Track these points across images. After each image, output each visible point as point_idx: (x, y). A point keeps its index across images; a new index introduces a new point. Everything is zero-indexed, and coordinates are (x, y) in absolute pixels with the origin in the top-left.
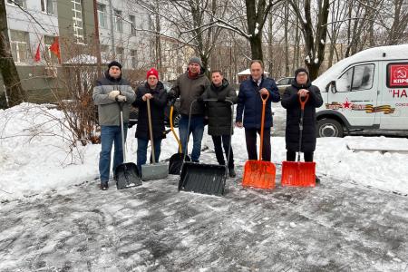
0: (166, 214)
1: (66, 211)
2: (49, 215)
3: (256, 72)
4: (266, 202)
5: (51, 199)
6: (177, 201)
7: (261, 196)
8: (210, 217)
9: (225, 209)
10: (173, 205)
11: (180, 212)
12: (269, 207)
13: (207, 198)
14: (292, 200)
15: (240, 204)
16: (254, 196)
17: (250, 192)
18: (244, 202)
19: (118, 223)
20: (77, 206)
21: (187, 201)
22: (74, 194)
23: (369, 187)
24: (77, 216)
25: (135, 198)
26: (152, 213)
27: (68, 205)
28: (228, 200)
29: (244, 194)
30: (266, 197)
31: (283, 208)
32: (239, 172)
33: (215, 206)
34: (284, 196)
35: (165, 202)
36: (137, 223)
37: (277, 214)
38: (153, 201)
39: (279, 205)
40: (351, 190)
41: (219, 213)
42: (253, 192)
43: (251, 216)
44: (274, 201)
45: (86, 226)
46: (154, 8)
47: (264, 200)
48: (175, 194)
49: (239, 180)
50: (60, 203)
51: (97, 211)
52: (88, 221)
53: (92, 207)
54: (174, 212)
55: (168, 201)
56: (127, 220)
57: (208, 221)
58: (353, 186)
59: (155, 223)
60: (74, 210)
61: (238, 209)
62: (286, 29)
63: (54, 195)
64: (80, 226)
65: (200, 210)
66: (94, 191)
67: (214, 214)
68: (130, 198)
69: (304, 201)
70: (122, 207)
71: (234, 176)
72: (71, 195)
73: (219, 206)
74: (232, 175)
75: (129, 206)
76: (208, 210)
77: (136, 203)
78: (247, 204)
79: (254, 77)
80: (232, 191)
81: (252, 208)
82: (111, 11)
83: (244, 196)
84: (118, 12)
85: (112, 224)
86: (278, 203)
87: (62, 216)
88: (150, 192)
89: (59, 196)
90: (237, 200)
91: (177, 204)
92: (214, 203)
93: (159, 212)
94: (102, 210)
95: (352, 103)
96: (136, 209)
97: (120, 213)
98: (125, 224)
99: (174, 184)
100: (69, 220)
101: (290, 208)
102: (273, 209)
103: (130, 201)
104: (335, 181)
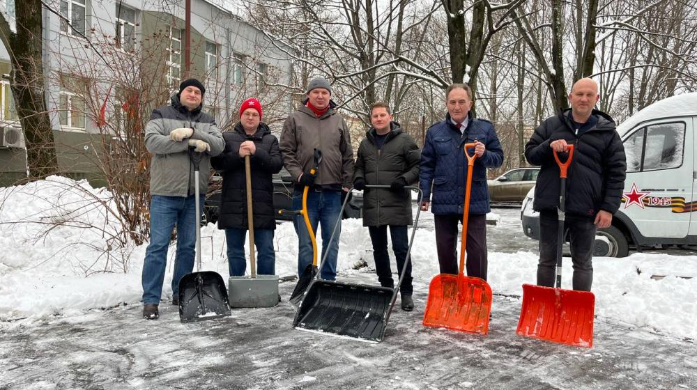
0: (258, 363)
1: (63, 348)
2: (29, 352)
3: (457, 106)
4: (470, 356)
5: (45, 328)
6: (286, 343)
7: (459, 344)
8: (348, 374)
9: (383, 361)
10: (277, 349)
11: (289, 362)
12: (475, 363)
13: (349, 342)
14: (523, 354)
15: (415, 355)
16: (445, 344)
17: (437, 335)
18: (424, 353)
19: (155, 375)
20: (90, 341)
21: (307, 345)
22: (92, 322)
23: (686, 340)
24: (80, 357)
25: (206, 334)
26: (230, 361)
27: (73, 339)
28: (391, 348)
29: (425, 339)
30: (470, 347)
31: (505, 368)
32: (420, 303)
33: (361, 356)
34: (507, 346)
35: (263, 342)
36: (195, 375)
37: (490, 377)
38: (241, 340)
39: (497, 361)
40: (651, 344)
41: (368, 369)
42: (444, 337)
43: (434, 376)
44: (486, 354)
45: (90, 375)
46: (299, 54)
47: (465, 351)
48: (285, 330)
49: (418, 316)
50: (58, 335)
51: (123, 352)
52: (98, 367)
53: (115, 346)
54: (275, 361)
55: (269, 341)
56: (176, 369)
57: (342, 380)
58: (652, 338)
59: (230, 378)
60: (79, 348)
61: (409, 365)
62: (520, 94)
63: (53, 322)
64: (80, 374)
65: (329, 361)
66: (133, 319)
67: (358, 370)
68: (196, 334)
69: (549, 359)
70: (176, 346)
71: (411, 309)
72: (87, 324)
73: (371, 356)
74: (407, 306)
75: (189, 347)
76: (345, 362)
77: (204, 342)
78: (428, 357)
79: (454, 116)
80: (402, 332)
81: (439, 363)
82: (228, 54)
83: (425, 343)
84: (241, 57)
85: (142, 376)
86: (495, 357)
87: (52, 356)
88: (238, 326)
89: (65, 323)
90: (410, 348)
91: (287, 347)
92: (360, 350)
93: (245, 360)
94: (135, 351)
95: (645, 194)
96: (200, 352)
97: (166, 357)
98: (169, 376)
99: (288, 315)
100: (62, 363)
101: (520, 368)
102: (483, 367)
103: (193, 339)
104: (616, 327)
